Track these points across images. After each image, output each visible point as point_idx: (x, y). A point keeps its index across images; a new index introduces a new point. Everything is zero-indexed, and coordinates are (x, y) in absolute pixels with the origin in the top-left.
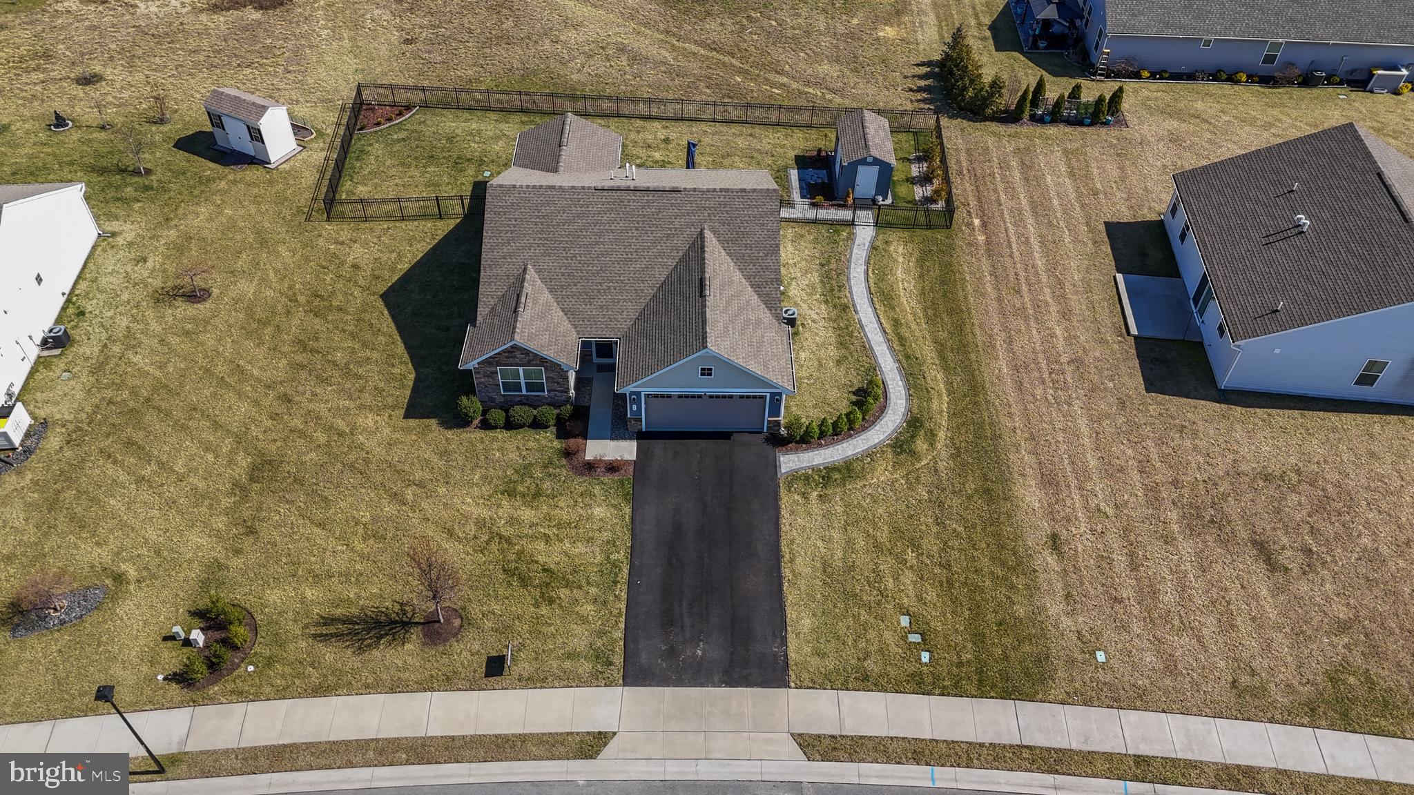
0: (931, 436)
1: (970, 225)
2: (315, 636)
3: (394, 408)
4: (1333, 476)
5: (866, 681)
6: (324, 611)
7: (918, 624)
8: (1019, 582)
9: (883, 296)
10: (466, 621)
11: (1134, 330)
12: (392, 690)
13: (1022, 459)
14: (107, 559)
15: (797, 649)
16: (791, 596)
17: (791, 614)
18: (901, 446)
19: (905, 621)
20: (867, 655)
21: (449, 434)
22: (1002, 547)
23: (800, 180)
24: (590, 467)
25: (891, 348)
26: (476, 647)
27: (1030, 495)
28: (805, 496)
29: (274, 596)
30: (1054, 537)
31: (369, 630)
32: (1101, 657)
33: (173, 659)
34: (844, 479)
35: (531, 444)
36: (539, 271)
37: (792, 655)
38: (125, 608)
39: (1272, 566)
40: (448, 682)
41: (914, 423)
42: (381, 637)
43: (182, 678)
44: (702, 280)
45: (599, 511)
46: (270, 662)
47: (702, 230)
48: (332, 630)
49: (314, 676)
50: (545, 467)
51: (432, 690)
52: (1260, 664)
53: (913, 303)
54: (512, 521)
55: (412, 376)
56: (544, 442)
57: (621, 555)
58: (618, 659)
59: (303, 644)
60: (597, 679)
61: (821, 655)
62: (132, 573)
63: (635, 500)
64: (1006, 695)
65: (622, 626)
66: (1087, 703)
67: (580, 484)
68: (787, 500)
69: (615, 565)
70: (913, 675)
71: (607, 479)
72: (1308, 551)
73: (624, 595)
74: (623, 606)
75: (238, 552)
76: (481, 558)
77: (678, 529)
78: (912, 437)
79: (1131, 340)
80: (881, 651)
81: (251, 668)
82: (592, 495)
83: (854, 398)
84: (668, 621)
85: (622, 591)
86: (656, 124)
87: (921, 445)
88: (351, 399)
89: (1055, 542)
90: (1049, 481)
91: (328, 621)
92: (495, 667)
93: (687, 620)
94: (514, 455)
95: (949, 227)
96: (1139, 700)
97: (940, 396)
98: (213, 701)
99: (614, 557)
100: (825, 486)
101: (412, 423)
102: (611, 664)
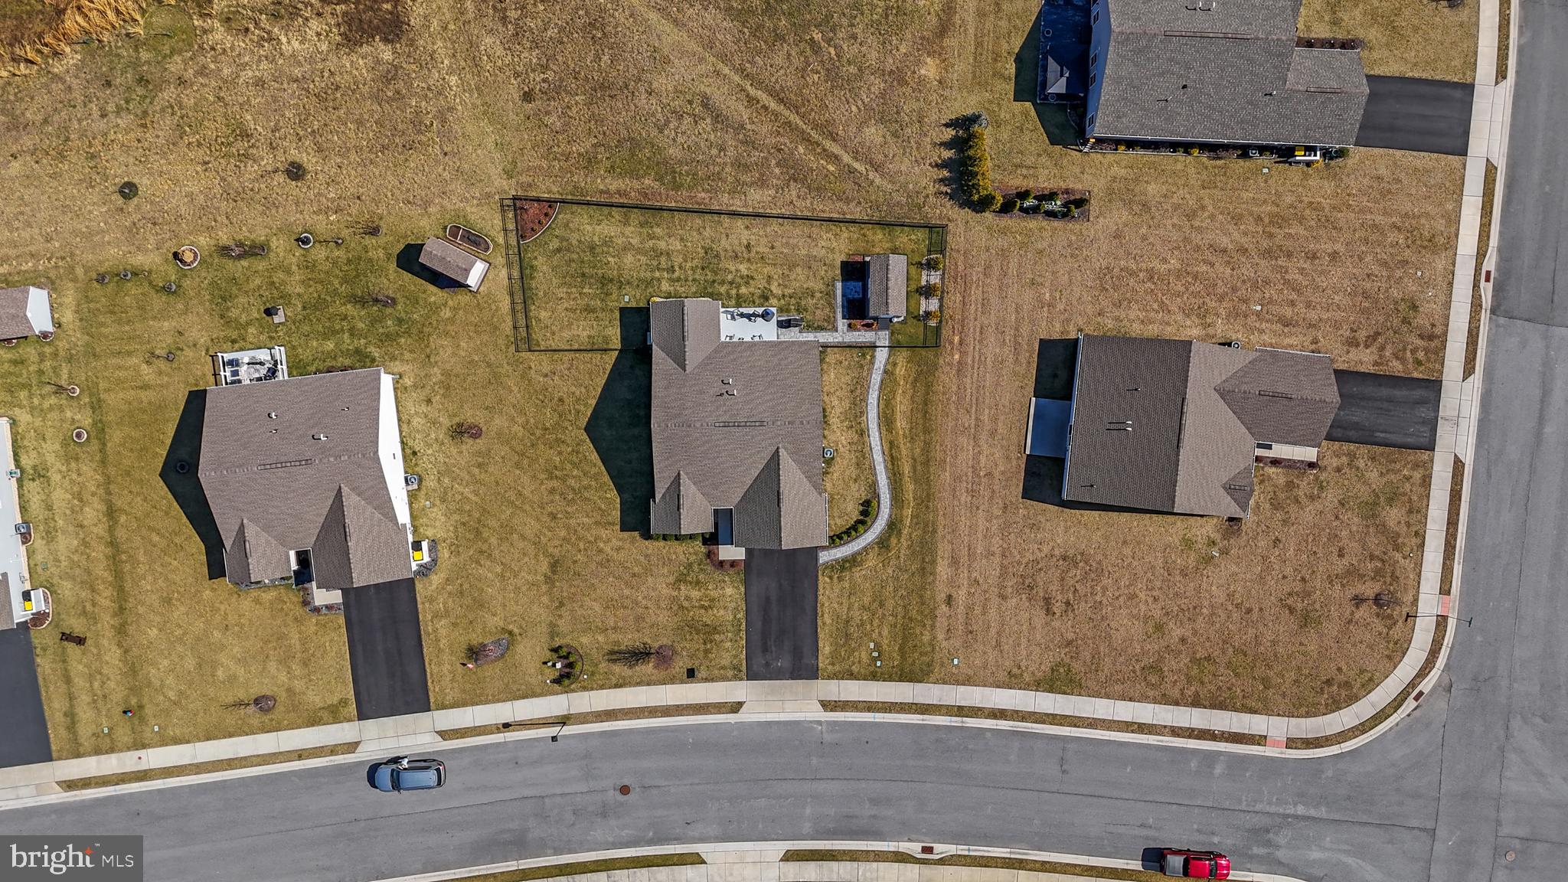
0: (900, 533)
1: (951, 343)
2: (609, 660)
3: (613, 524)
4: (1099, 557)
5: (852, 676)
6: (609, 647)
7: (878, 647)
8: (928, 622)
9: (887, 421)
10: (674, 652)
11: (1028, 452)
12: (648, 685)
13: (943, 549)
14: (501, 624)
15: (823, 662)
16: (821, 635)
17: (821, 644)
18: (883, 543)
19: (872, 645)
20: (854, 664)
21: (647, 542)
22: (923, 604)
23: (843, 296)
24: (721, 563)
25: (886, 467)
26: (681, 664)
27: (943, 569)
28: (831, 578)
29: (584, 640)
30: (950, 597)
31: (632, 657)
32: (956, 661)
33: (551, 674)
34: (851, 567)
35: (691, 550)
36: (687, 474)
37: (820, 665)
38: (520, 648)
39: (1049, 611)
40: (672, 680)
41: (893, 526)
42: (638, 660)
43: (557, 681)
44: (778, 492)
45: (729, 591)
46: (593, 674)
47: (778, 448)
48: (614, 657)
49: (614, 681)
50: (699, 565)
51: (665, 684)
52: (1023, 664)
53: (904, 423)
54: (688, 598)
55: (618, 500)
56: (697, 548)
57: (741, 615)
58: (744, 668)
59: (604, 665)
60: (736, 678)
61: (833, 664)
62: (516, 631)
63: (747, 583)
64: (910, 681)
65: (744, 652)
66: (945, 683)
67: (718, 575)
68: (823, 580)
69: (739, 620)
70: (872, 672)
71: (731, 571)
72: (1068, 603)
73: (744, 637)
74: (744, 642)
75: (560, 616)
76: (676, 619)
77: (768, 599)
78: (890, 536)
79: (1025, 457)
80: (859, 662)
81: (585, 677)
82: (724, 581)
83: (861, 508)
84: (765, 650)
85: (743, 634)
86: (740, 223)
87: (894, 541)
88: (587, 516)
89: (949, 600)
90: (955, 562)
91: (612, 653)
92: (691, 674)
93: (773, 649)
94: (682, 557)
95: (937, 346)
96: (968, 681)
97: (909, 503)
98: (573, 691)
99: (738, 616)
100: (841, 572)
101: (626, 534)
102: (741, 671)
